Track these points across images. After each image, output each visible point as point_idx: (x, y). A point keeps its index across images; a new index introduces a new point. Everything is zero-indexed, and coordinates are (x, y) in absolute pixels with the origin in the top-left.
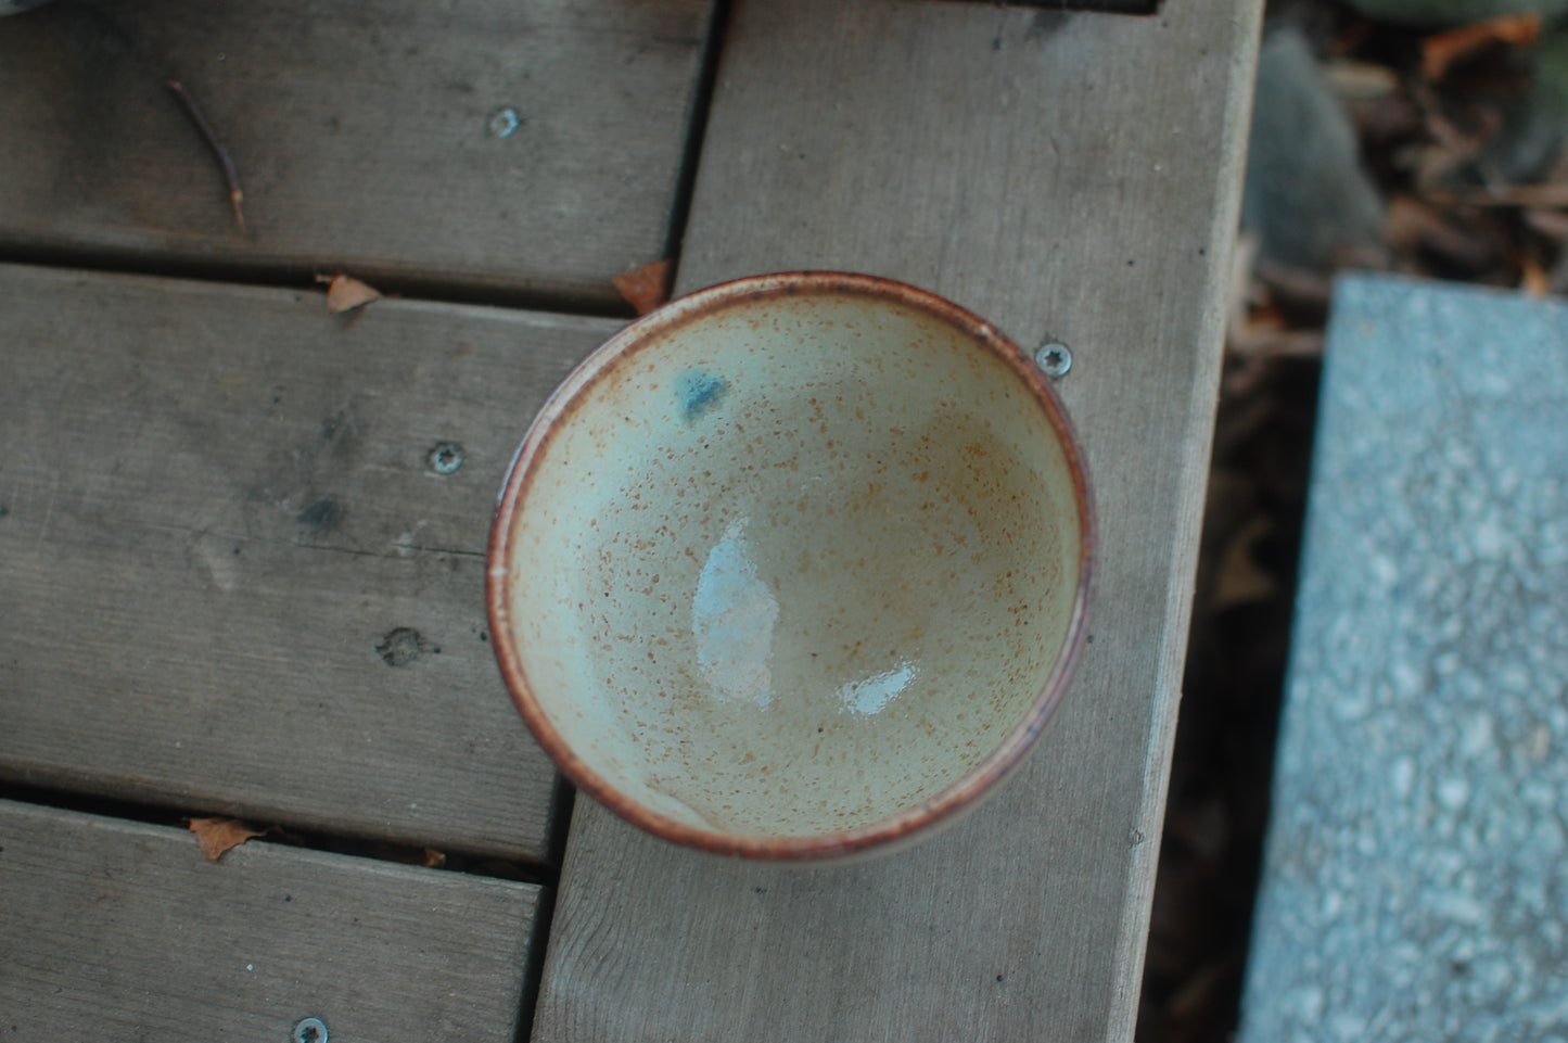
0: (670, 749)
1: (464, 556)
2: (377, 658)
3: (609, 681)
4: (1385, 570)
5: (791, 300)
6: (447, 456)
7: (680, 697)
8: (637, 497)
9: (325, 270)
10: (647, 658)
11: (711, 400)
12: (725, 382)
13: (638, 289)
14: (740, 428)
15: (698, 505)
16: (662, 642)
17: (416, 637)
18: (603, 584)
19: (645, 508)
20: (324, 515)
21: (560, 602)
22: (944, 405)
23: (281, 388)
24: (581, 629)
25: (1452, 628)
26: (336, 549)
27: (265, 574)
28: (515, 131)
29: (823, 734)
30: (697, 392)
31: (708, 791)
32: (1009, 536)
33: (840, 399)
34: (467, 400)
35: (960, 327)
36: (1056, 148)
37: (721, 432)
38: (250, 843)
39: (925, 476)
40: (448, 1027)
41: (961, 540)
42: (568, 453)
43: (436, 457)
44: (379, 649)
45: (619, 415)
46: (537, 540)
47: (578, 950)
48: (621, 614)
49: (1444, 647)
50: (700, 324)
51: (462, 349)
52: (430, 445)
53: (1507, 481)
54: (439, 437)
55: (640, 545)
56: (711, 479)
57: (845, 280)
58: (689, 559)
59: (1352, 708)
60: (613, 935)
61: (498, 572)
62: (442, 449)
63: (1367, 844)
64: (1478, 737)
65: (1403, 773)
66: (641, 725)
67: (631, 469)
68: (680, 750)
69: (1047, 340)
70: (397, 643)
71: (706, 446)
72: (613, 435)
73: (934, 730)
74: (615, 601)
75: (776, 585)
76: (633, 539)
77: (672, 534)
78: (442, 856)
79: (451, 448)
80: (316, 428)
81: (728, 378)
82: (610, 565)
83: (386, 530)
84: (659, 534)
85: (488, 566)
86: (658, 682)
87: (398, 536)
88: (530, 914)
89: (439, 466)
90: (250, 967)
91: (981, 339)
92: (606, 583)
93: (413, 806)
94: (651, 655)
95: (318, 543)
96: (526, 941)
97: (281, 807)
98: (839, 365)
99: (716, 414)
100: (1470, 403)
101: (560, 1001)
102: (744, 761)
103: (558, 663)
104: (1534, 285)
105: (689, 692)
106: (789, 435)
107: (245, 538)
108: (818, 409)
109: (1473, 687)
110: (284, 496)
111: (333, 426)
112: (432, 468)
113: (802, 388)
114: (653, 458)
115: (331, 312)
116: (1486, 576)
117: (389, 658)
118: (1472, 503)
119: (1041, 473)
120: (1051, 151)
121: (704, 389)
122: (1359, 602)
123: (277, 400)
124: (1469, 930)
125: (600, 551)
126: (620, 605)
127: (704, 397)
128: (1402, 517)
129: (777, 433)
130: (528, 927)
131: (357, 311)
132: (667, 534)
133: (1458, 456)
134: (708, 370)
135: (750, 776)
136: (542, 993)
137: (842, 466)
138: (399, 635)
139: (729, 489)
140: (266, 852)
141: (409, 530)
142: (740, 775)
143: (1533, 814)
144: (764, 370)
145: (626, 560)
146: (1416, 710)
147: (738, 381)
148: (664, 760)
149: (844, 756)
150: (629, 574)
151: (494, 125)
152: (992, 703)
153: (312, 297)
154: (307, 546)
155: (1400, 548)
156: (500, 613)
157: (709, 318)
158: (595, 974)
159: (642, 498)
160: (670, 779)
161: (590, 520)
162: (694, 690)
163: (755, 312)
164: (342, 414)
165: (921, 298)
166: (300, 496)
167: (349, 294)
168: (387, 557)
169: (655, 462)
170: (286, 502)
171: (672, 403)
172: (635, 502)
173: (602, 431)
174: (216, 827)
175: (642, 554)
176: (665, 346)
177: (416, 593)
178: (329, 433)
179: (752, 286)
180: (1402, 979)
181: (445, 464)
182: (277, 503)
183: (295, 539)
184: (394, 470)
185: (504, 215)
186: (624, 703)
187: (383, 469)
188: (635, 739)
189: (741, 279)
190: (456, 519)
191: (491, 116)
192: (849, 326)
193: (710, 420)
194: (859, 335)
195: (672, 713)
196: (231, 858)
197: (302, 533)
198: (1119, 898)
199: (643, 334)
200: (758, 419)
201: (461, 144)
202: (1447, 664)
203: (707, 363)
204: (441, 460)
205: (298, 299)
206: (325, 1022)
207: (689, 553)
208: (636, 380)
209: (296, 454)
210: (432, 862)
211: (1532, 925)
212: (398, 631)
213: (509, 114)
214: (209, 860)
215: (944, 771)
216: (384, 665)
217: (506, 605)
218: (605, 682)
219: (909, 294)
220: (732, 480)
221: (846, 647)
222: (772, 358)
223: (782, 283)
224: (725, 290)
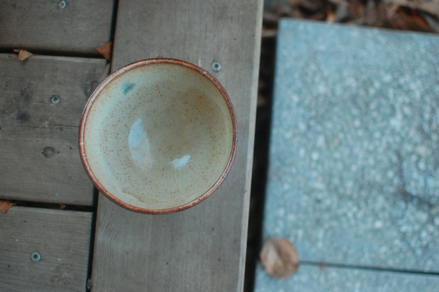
0: (126, 179)
1: (63, 127)
2: (42, 155)
3: (109, 163)
4: (295, 98)
5: (153, 65)
6: (56, 99)
7: (127, 164)
8: (112, 114)
9: (16, 48)
10: (117, 155)
11: (130, 88)
12: (134, 84)
13: (104, 51)
14: (138, 94)
15: (127, 114)
16: (121, 150)
17: (52, 149)
18: (105, 138)
19: (114, 116)
20: (23, 117)
21: (96, 146)
22: (192, 87)
23: (7, 82)
24: (101, 151)
25: (313, 113)
26: (28, 126)
27: (9, 134)
28: (66, 7)
29: (164, 170)
30: (127, 87)
31: (137, 190)
32: (210, 118)
33: (164, 85)
34: (60, 83)
35: (198, 72)
36: (214, 8)
37: (133, 95)
38: (13, 207)
39: (186, 103)
40: (72, 251)
41: (197, 119)
42: (96, 108)
43: (53, 100)
44: (43, 153)
45: (108, 96)
46: (90, 131)
47: (104, 229)
48: (110, 145)
49: (311, 118)
50: (129, 73)
51: (57, 69)
52: (51, 96)
53: (326, 73)
54: (53, 94)
55: (113, 126)
56: (130, 107)
57: (167, 61)
58: (126, 127)
59: (288, 135)
60: (113, 225)
61: (82, 144)
62: (54, 97)
63: (294, 170)
64: (321, 141)
65: (302, 152)
66: (118, 174)
67: (111, 108)
68: (129, 179)
69: (214, 61)
70: (47, 151)
71: (129, 99)
72: (106, 101)
73: (193, 169)
74: (108, 142)
75: (149, 131)
76: (112, 125)
77: (121, 122)
78: (65, 206)
79: (57, 97)
80: (18, 93)
81: (135, 83)
82: (107, 133)
83: (41, 120)
84: (118, 122)
85: (79, 142)
86: (121, 161)
87: (44, 122)
88: (90, 220)
89: (54, 102)
90: (17, 240)
91: (204, 75)
92: (106, 137)
93: (56, 195)
94: (118, 154)
95: (23, 125)
96: (90, 228)
97: (20, 197)
98: (164, 78)
99: (132, 91)
100: (316, 53)
101: (101, 243)
102: (145, 180)
103: (97, 162)
104: (331, 18)
105: (129, 163)
106: (150, 94)
107: (2, 125)
108: (158, 88)
109: (319, 128)
110: (12, 112)
111: (23, 93)
112: (52, 103)
113: (154, 83)
114: (116, 104)
115: (20, 61)
116: (321, 100)
117: (46, 155)
118: (317, 79)
119: (219, 106)
120: (212, 9)
121: (129, 86)
122: (289, 108)
123: (7, 86)
124: (320, 191)
125: (104, 130)
126: (110, 142)
127: (129, 88)
128: (299, 84)
129: (147, 94)
130: (90, 224)
131: (26, 60)
132: (120, 122)
133: (313, 67)
134: (130, 82)
135: (147, 184)
136: (95, 241)
137: (164, 101)
138: (47, 149)
139: (135, 108)
140: (18, 209)
141: (47, 120)
142: (144, 184)
143: (335, 160)
144: (144, 80)
145: (110, 130)
146: (304, 135)
147: (137, 83)
148: (125, 183)
149: (170, 176)
150: (111, 134)
151: (60, 5)
152: (208, 162)
153: (13, 56)
154: (20, 126)
155: (299, 92)
156: (84, 155)
157: (131, 71)
158: (109, 235)
159: (113, 114)
160: (128, 188)
161: (101, 123)
162: (130, 162)
163: (143, 68)
164: (25, 89)
165: (188, 65)
166: (16, 112)
167: (24, 55)
168: (42, 128)
169: (117, 105)
170: (12, 114)
171: (121, 91)
172: (112, 115)
173: (104, 101)
174: (3, 203)
175: (114, 128)
176: (120, 78)
177: (51, 137)
178: (22, 94)
179: (143, 63)
180: (304, 204)
181: (55, 101)
182: (10, 115)
183: (16, 124)
184: (42, 104)
185: (65, 31)
186: (113, 169)
187: (38, 104)
188: (117, 178)
189: (140, 61)
190: (60, 117)
191: (59, 3)
192: (167, 70)
193: (130, 93)
194: (170, 71)
195: (125, 169)
196: (8, 212)
197: (18, 123)
198: (242, 207)
199: (115, 77)
200: (142, 91)
201: (51, 11)
202: (312, 123)
203: (130, 80)
204: (54, 100)
205: (9, 57)
206: (39, 253)
207: (126, 126)
208: (112, 88)
209: (14, 101)
210: (62, 208)
211: (336, 189)
212: (48, 148)
213: (64, 2)
214: (3, 213)
215: (197, 180)
216: (44, 157)
217: (85, 153)
218: (108, 164)
219: (184, 64)
220: (136, 106)
221: (168, 147)
222: (146, 77)
223: (151, 62)
224: (136, 64)
